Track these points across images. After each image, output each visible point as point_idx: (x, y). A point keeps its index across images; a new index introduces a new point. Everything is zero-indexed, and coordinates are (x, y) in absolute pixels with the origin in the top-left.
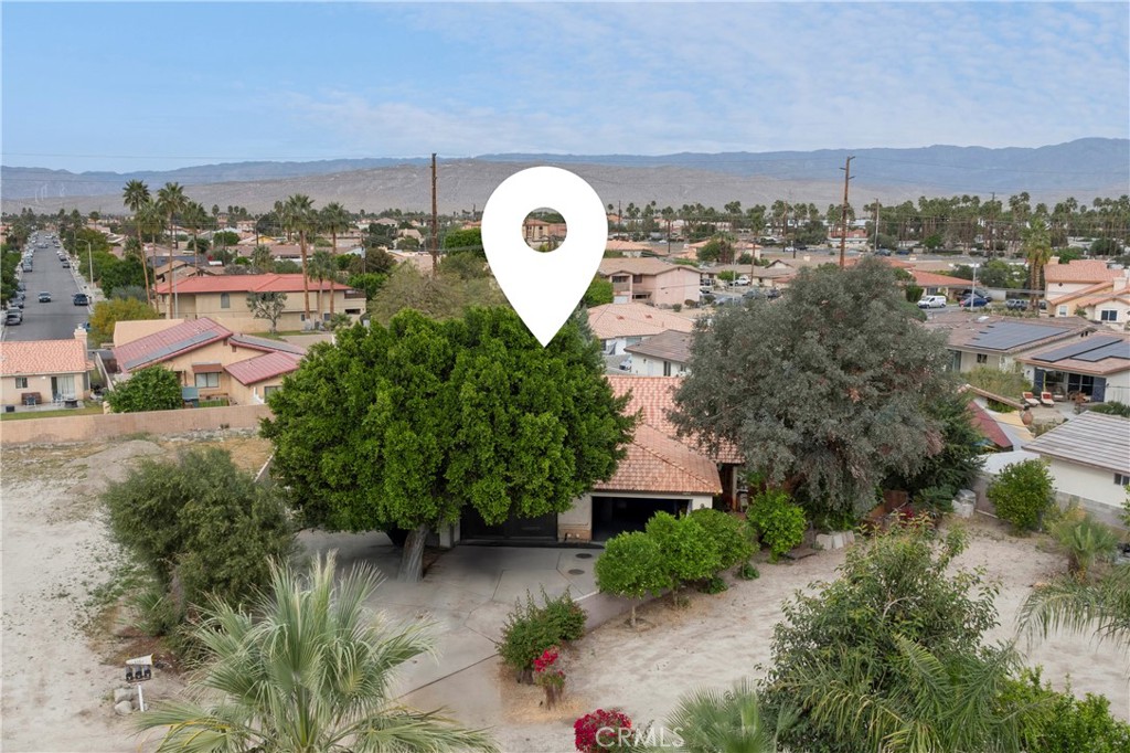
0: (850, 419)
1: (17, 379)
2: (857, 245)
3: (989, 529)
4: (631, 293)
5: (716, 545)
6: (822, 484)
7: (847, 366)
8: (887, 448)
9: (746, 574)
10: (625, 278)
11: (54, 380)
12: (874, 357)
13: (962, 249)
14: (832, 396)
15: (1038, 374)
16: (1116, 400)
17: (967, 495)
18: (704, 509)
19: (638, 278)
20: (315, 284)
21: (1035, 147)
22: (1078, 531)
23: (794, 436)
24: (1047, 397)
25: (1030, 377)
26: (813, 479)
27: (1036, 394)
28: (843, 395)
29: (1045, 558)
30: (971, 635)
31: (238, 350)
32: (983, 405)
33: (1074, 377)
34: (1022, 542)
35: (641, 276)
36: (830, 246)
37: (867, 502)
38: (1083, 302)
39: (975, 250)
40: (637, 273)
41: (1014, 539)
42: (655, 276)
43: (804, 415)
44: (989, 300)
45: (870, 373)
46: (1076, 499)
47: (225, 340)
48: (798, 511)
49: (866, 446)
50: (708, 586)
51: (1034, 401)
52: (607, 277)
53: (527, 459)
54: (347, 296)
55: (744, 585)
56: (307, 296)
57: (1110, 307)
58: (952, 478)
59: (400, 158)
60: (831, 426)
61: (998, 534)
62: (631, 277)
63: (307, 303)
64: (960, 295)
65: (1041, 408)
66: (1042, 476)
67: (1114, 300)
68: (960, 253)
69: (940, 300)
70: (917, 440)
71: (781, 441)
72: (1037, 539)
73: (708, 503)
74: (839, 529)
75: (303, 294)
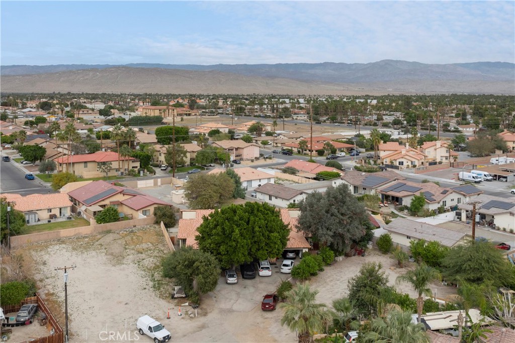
0: (344, 228)
1: (48, 210)
2: (303, 118)
3: (377, 252)
4: (234, 155)
5: (317, 264)
6: (337, 244)
7: (342, 214)
8: (353, 235)
9: (322, 270)
10: (232, 150)
11: (60, 209)
12: (348, 212)
13: (344, 121)
14: (340, 222)
15: (383, 195)
16: (406, 205)
17: (371, 243)
18: (306, 252)
19: (237, 149)
20: (123, 158)
21: (366, 63)
22: (400, 254)
23: (331, 233)
24: (386, 203)
25: (380, 196)
26: (336, 243)
27: (382, 202)
28: (342, 222)
29: (392, 260)
30: (385, 284)
31: (125, 195)
32: (370, 213)
33: (393, 197)
34: (386, 256)
35: (238, 148)
36: (293, 118)
37: (348, 250)
38: (392, 158)
39: (349, 122)
40: (237, 147)
41: (384, 255)
42: (243, 148)
43: (333, 228)
44: (360, 153)
45: (348, 216)
46: (398, 244)
47: (121, 192)
48: (332, 252)
49: (349, 235)
50: (314, 274)
51: (382, 205)
52: (226, 149)
53: (272, 245)
54: (133, 162)
55: (321, 273)
56: (119, 163)
57: (401, 160)
58: (367, 239)
59: (90, 64)
60: (340, 230)
61: (380, 254)
62: (235, 149)
63: (119, 165)
64: (350, 150)
65: (385, 207)
66: (389, 238)
67: (402, 158)
68: (344, 123)
69: (343, 154)
70: (360, 233)
71: (329, 235)
72: (389, 255)
73: (307, 250)
74: (340, 255)
75: (118, 162)
